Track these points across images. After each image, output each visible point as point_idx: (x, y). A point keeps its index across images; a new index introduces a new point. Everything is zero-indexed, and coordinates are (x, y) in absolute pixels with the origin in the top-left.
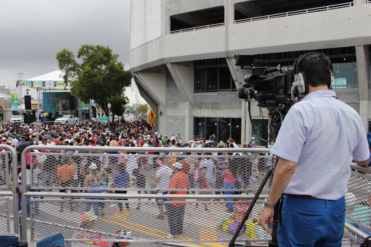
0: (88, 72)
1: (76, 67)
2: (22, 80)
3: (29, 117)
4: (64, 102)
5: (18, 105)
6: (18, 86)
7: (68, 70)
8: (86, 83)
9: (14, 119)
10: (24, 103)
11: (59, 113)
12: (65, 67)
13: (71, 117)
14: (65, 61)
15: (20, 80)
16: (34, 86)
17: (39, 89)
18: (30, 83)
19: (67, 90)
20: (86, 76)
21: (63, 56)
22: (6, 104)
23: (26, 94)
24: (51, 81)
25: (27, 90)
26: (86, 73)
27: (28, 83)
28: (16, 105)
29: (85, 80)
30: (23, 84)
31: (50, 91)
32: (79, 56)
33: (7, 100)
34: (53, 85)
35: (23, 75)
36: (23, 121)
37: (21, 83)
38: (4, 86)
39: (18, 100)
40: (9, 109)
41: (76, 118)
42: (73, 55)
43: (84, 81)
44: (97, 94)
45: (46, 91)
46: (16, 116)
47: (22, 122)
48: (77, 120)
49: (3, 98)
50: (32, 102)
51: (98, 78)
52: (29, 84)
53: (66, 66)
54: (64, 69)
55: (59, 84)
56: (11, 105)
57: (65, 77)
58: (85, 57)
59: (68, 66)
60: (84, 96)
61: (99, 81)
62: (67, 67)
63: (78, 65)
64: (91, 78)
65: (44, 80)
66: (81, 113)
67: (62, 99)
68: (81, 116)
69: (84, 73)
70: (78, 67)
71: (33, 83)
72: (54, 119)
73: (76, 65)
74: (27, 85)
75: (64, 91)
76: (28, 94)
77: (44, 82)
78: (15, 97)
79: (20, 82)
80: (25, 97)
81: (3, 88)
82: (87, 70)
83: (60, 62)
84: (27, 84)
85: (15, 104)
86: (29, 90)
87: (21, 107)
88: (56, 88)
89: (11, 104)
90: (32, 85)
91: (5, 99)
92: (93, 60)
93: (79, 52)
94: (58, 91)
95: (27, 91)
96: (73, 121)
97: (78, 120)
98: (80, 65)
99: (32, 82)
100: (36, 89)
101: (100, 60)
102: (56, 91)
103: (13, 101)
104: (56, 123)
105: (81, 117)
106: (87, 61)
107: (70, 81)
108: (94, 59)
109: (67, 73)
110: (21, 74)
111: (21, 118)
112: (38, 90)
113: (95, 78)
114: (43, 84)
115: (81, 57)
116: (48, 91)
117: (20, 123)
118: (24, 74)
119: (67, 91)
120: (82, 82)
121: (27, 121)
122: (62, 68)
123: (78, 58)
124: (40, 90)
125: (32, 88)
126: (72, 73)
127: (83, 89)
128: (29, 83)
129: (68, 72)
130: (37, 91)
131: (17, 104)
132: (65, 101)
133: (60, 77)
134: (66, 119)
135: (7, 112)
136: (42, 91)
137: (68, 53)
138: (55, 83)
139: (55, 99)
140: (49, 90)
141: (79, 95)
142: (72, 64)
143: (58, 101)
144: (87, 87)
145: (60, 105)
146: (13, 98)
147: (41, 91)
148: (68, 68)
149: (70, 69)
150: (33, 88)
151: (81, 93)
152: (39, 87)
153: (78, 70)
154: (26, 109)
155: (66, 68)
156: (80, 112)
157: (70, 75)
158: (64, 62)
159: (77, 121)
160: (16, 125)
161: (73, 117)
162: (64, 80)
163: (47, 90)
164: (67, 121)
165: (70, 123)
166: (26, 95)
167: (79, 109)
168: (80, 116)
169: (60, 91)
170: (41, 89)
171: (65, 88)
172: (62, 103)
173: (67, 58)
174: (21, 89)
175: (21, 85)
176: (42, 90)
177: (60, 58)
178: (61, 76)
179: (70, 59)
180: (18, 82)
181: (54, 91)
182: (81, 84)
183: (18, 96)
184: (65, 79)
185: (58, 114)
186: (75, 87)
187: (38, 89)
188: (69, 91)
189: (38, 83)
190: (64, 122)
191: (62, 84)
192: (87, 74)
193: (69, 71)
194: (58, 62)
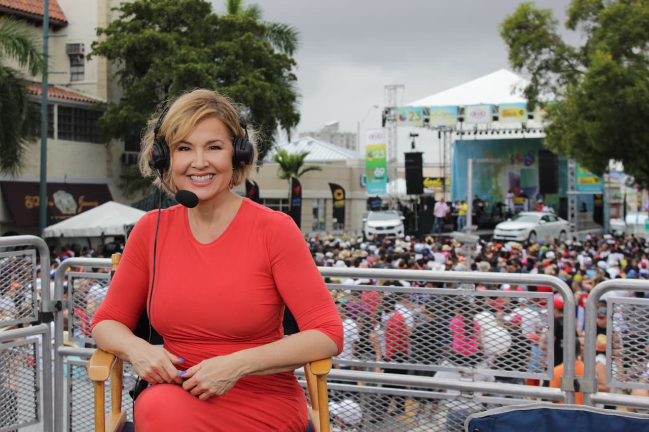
0: (605, 70)
1: (562, 58)
2: (399, 105)
3: (417, 217)
4: (517, 169)
5: (385, 180)
6: (387, 123)
7: (540, 68)
8: (598, 108)
9: (376, 222)
10: (404, 175)
11: (505, 205)
12: (528, 62)
13: (546, 219)
14: (530, 41)
15: (392, 105)
16: (432, 122)
17: (445, 132)
18: (421, 114)
19: (528, 132)
20: (600, 84)
21: (520, 27)
22: (351, 180)
23: (410, 146)
24: (482, 104)
25: (411, 135)
26: (599, 73)
27: (416, 115)
28: (378, 181)
29: (594, 99)
30: (402, 119)
31: (479, 137)
32: (571, 25)
33: (353, 167)
34: (489, 116)
35: (399, 90)
36: (402, 228)
37: (395, 115)
38: (336, 125)
39: (388, 166)
40: (359, 194)
41: (562, 223)
42: (553, 19)
43: (592, 101)
44: (636, 142)
45: (466, 137)
46: (381, 214)
47: (400, 232)
48: (564, 227)
49: (344, 162)
50: (427, 173)
51: (637, 88)
52: (418, 118)
53: (533, 56)
54: (525, 69)
55: (507, 114)
56: (365, 182)
57: (531, 93)
58: (591, 24)
59: (539, 56)
60: (589, 149)
61: (643, 98)
62: (536, 58)
63: (570, 50)
64: (613, 90)
65: (461, 103)
66: (578, 206)
67: (513, 162)
68: (576, 214)
69: (591, 76)
70: (570, 56)
71: (429, 114)
72: (492, 226)
73: (563, 51)
74: (411, 120)
75: (519, 136)
76: (413, 146)
77: (461, 110)
78: (377, 157)
79: (392, 112)
80: (408, 156)
81: (333, 132)
82: (603, 63)
83: (511, 46)
84: (413, 116)
85: (377, 178)
86: (417, 135)
87: (396, 187)
88: (496, 125)
89: (365, 178)
90: (427, 121)
91: (349, 164)
92: (619, 30)
93: (571, 11)
94: (501, 136)
95: (412, 138)
96: (553, 230)
97: (567, 229)
98: (577, 51)
99: (426, 111)
100: (436, 133)
101: (642, 26)
102: (495, 136)
103: (370, 171)
104: (498, 236)
105: (575, 218)
106: (598, 34)
107: (542, 105)
108: (623, 27)
109: (535, 80)
110: (395, 87)
111: (394, 221)
112: (442, 134)
113: (629, 90)
114: (460, 116)
115: (580, 24)
116: (472, 137)
117: (393, 235)
118: (403, 86)
119: (531, 135)
120: (585, 104)
121: (410, 229)
122: (517, 64)
123: (570, 31)
124: (448, 134)
125: (425, 130)
126: (553, 77)
127: (590, 128)
128: (418, 113)
129: (538, 77)
130: (440, 137)
131: (382, 178)
132: (522, 166)
133: (513, 92)
134: (530, 226)
135: (353, 202)
136: (455, 137)
137: (538, 16)
138: (494, 112)
139: (492, 160)
140: (475, 133)
141: (575, 146)
142: (552, 50)
143: (498, 169)
144: (600, 120)
145: (503, 182)
146: (371, 159)
147: (450, 137)
148: (538, 64)
149: (547, 66)
150: (429, 127)
151: (581, 142)
152: (444, 126)
153: (571, 66)
154: (409, 192)
155: (533, 64)
156: (572, 202)
157: (546, 84)
158: (526, 45)
159: (563, 231)
160: (383, 241)
161: (551, 218)
162: (525, 101)
163: (469, 134)
164: (533, 232)
165: (541, 238)
166: (409, 150)
167: (570, 192)
168: (573, 216)
169: (507, 136)
170: (451, 131)
171: (524, 127)
172: (511, 176)
173: (536, 31)
174: (395, 132)
175: (395, 120)
176: (454, 134)
177: (513, 34)
178: (517, 91)
179: (545, 34)
180: (387, 112)
181: (490, 137)
182: (580, 112)
183: (385, 153)
184: (530, 98)
185: (503, 208)
186: (560, 122)
187: (442, 131)
188: (538, 135)
189: (445, 114)
190: (523, 235)
191: (515, 114)
192: (603, 78)
193: (543, 72)
194: (507, 46)
